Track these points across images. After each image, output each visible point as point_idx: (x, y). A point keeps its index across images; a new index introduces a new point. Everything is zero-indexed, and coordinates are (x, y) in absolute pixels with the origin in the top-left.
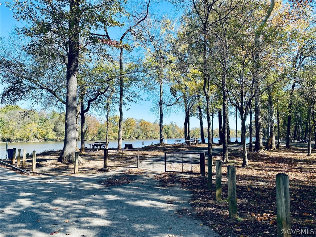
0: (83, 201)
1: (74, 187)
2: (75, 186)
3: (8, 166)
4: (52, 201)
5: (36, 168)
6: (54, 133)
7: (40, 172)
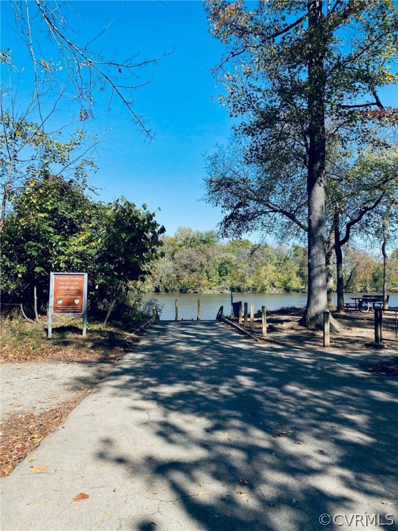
0: (330, 394)
1: (319, 369)
2: (321, 367)
3: (233, 326)
4: (284, 385)
5: (268, 332)
6: (299, 279)
7: (272, 339)
